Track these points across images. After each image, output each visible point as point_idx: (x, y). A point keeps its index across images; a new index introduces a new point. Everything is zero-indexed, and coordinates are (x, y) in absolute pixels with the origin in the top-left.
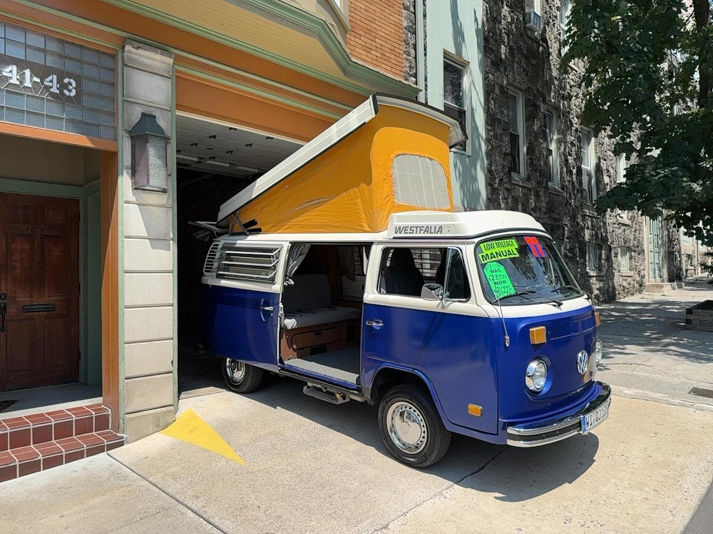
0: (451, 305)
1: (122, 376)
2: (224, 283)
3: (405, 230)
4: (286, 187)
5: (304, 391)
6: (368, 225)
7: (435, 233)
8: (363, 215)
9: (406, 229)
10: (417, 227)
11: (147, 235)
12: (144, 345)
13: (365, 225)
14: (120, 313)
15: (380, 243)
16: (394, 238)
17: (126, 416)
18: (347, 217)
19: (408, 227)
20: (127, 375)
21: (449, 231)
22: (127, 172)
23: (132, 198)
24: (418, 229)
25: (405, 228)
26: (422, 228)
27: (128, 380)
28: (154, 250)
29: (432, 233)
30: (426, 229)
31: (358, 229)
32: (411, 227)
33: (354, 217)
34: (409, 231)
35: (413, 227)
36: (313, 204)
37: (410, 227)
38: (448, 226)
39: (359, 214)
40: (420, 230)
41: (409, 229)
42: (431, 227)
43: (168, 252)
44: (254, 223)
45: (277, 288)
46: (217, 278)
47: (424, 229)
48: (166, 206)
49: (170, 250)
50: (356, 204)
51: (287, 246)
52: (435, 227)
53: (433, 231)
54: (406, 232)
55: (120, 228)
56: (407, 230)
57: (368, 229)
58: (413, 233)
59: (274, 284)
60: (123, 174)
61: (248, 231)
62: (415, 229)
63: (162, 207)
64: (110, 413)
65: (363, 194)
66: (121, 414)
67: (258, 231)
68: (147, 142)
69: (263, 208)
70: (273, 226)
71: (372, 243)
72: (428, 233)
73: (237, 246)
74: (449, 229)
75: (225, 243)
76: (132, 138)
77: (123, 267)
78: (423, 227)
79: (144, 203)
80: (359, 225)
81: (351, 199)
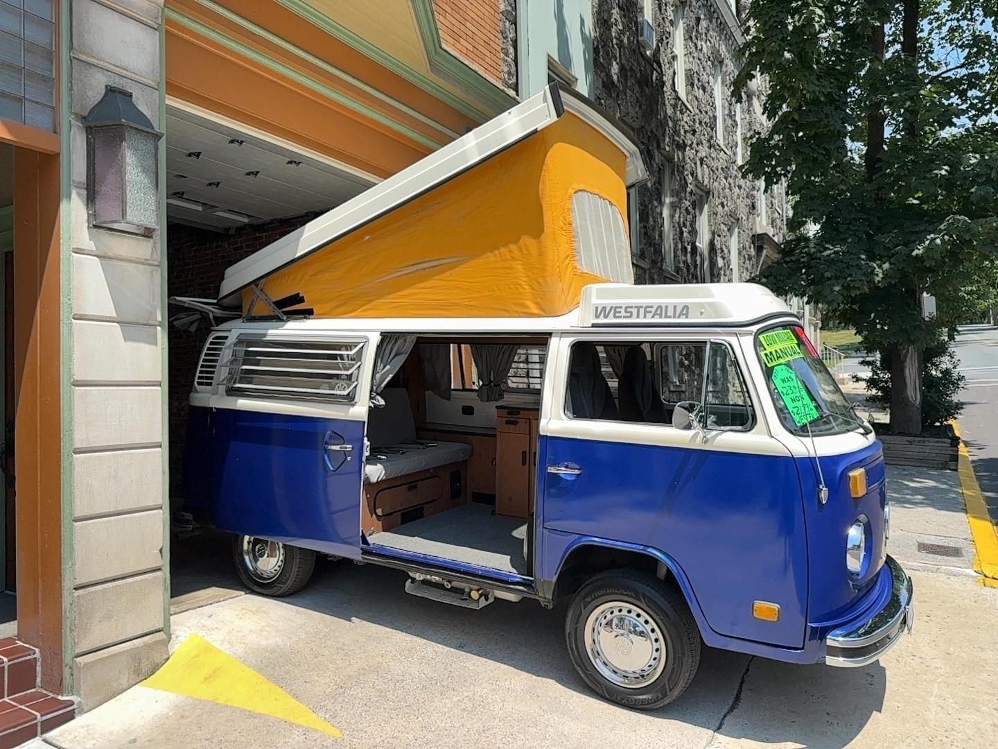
0: (720, 437)
1: (68, 584)
2: (243, 404)
3: (615, 312)
4: (367, 238)
5: (406, 589)
6: (537, 304)
7: (674, 317)
8: (526, 287)
9: (618, 310)
10: (638, 308)
11: (115, 315)
12: (111, 521)
13: (530, 304)
14: (64, 464)
15: (564, 333)
16: (594, 326)
17: (78, 660)
18: (494, 291)
19: (621, 307)
20: (78, 582)
21: (702, 313)
22: (79, 194)
23: (89, 244)
24: (642, 311)
25: (616, 307)
26: (648, 309)
27: (81, 592)
28: (129, 343)
29: (670, 317)
30: (657, 310)
31: (517, 312)
32: (626, 308)
33: (508, 290)
34: (623, 313)
35: (632, 307)
36: (424, 269)
37: (624, 307)
38: (701, 305)
39: (517, 286)
40: (646, 312)
41: (623, 310)
42: (667, 307)
43: (154, 347)
44: (297, 299)
45: (360, 411)
46: (228, 395)
47: (653, 310)
48: (149, 262)
49: (156, 344)
50: (511, 268)
51: (375, 339)
52: (675, 307)
53: (670, 313)
54: (617, 315)
55: (63, 299)
56: (620, 312)
57: (536, 311)
58: (630, 317)
59: (353, 405)
60: (69, 197)
61: (285, 313)
62: (634, 311)
63: (143, 264)
64: (38, 655)
65: (525, 252)
66: (67, 659)
67: (307, 313)
68: (123, 140)
69: (315, 275)
70: (338, 306)
71: (550, 334)
72: (661, 317)
73: (268, 338)
74: (703, 310)
75: (241, 334)
76: (89, 130)
77: (71, 375)
78: (652, 307)
79: (110, 254)
80: (516, 304)
81: (503, 261)
